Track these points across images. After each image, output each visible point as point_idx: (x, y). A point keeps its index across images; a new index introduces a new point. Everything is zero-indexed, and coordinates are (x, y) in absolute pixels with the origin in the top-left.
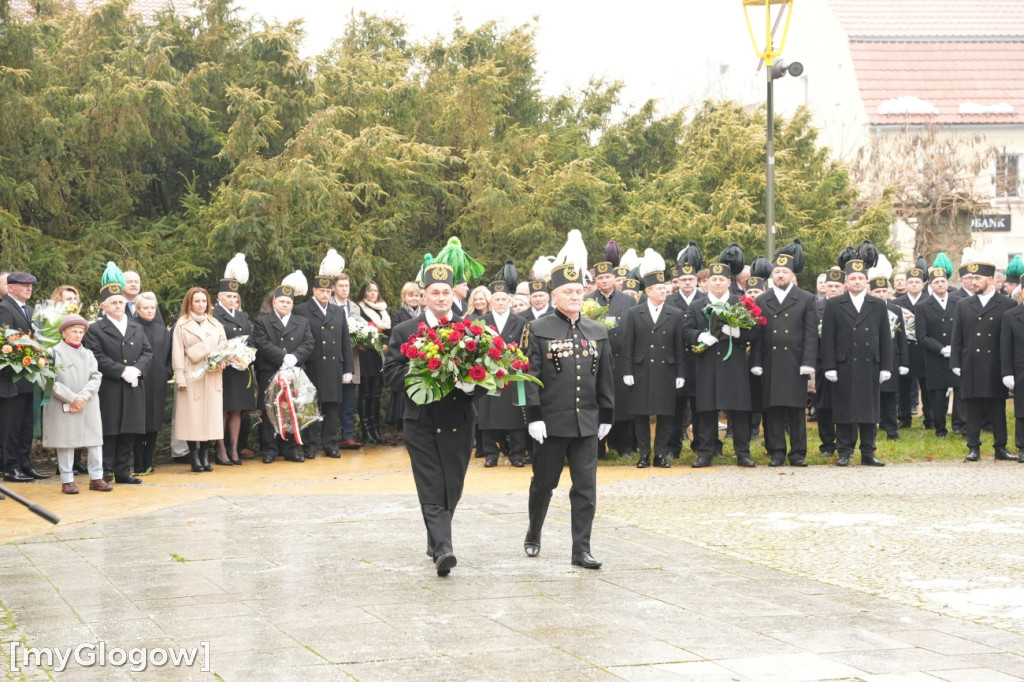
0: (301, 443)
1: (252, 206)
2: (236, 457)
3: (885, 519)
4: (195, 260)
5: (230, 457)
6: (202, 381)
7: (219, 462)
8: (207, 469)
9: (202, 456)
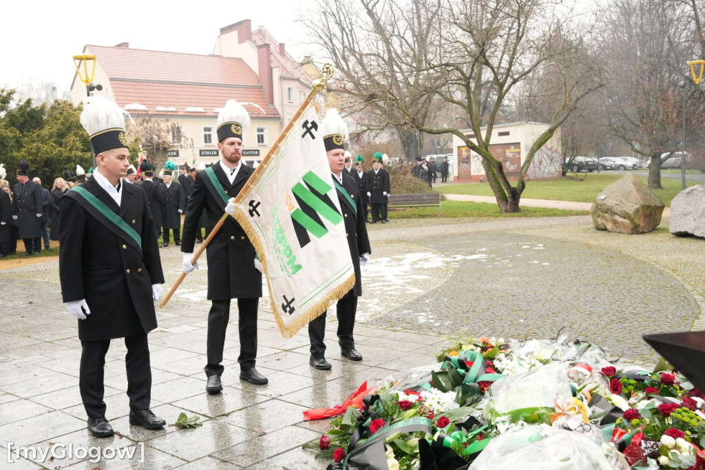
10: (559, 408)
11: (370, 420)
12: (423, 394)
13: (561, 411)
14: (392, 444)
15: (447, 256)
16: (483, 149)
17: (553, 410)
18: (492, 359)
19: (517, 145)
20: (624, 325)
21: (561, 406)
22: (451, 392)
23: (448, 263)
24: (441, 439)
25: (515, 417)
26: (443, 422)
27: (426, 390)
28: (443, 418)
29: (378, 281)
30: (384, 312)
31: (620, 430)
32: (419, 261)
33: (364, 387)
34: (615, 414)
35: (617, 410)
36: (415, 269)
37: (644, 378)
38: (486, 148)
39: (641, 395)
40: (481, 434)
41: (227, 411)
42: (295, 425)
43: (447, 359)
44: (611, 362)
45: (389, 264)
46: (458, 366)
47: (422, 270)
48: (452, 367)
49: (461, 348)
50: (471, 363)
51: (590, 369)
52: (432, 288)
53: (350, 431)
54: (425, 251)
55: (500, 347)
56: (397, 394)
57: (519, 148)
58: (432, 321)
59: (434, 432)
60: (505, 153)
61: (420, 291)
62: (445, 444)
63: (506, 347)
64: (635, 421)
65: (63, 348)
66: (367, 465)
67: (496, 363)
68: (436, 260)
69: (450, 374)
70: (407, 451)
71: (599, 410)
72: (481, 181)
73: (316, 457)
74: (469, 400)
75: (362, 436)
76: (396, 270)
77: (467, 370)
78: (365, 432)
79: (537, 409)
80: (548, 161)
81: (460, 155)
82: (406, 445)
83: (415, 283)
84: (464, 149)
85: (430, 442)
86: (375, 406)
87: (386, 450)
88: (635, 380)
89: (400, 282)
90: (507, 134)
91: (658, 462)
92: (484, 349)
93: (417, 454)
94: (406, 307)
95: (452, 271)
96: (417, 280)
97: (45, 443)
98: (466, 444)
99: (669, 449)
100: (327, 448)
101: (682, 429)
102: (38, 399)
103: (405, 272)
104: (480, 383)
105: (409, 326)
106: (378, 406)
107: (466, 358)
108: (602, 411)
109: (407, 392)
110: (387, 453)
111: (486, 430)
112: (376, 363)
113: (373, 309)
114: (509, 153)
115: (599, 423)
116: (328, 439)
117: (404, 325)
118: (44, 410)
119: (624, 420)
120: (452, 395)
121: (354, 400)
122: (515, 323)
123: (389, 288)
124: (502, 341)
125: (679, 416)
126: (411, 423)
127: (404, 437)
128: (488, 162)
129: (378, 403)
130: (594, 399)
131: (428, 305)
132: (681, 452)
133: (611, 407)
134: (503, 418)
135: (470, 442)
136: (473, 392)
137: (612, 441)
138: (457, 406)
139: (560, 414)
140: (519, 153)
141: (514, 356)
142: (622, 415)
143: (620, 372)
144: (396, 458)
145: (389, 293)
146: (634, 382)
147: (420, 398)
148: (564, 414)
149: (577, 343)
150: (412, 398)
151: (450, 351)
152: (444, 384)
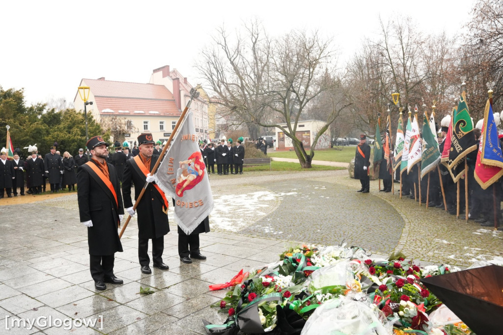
10: (348, 287)
11: (248, 293)
12: (275, 278)
13: (349, 288)
14: (261, 307)
15: (277, 193)
16: (292, 135)
17: (345, 288)
18: (310, 257)
19: (308, 132)
20: (370, 232)
21: (349, 285)
22: (289, 276)
23: (277, 197)
24: (288, 305)
25: (324, 291)
26: (287, 294)
27: (276, 275)
28: (287, 291)
29: (242, 208)
30: (246, 226)
31: (378, 296)
32: (262, 196)
33: (241, 273)
34: (374, 287)
35: (375, 284)
36: (260, 201)
37: (385, 265)
38: (294, 135)
39: (385, 274)
40: (308, 301)
41: (167, 286)
42: (205, 293)
43: (286, 258)
44: (368, 256)
45: (247, 198)
46: (292, 261)
47: (264, 202)
48: (289, 262)
49: (293, 251)
50: (300, 260)
51: (360, 262)
52: (271, 212)
53: (237, 299)
54: (264, 190)
55: (313, 250)
56: (261, 278)
57: (309, 133)
58: (272, 231)
59: (283, 300)
60: (302, 135)
61: (264, 214)
62: (290, 308)
63: (316, 250)
64: (385, 292)
65: (75, 247)
66: (250, 319)
67: (312, 260)
68: (271, 196)
69: (288, 266)
70: (270, 311)
71: (366, 285)
72: (290, 150)
73: (218, 312)
74: (299, 281)
75: (244, 302)
76: (251, 201)
77: (298, 264)
78: (245, 300)
79: (336, 286)
80: (324, 140)
81: (279, 136)
82: (269, 308)
83: (261, 209)
84: (281, 134)
85: (282, 307)
86: (250, 285)
87: (259, 311)
88: (381, 266)
89: (253, 208)
90: (303, 126)
91: (398, 314)
92: (305, 252)
93: (275, 312)
94: (258, 223)
95: (280, 202)
96: (262, 208)
97: (72, 304)
98: (301, 307)
99: (404, 308)
100: (225, 307)
101: (408, 295)
102: (65, 278)
103: (255, 203)
104: (304, 271)
105: (260, 234)
106: (252, 286)
107: (296, 258)
108: (367, 285)
109: (266, 276)
110: (259, 312)
111: (311, 299)
112: (245, 256)
113: (240, 225)
114: (304, 136)
115: (367, 292)
116: (224, 303)
117: (257, 234)
118: (69, 285)
119: (380, 291)
120: (290, 278)
121: (236, 279)
122: (316, 232)
123: (248, 212)
124: (313, 246)
125: (406, 288)
126: (271, 296)
127: (267, 303)
128: (295, 141)
129: (252, 284)
130: (363, 278)
131: (269, 222)
132: (410, 309)
133: (372, 283)
134: (318, 291)
135: (303, 306)
136: (301, 276)
137: (374, 303)
138: (294, 284)
139: (349, 290)
140: (309, 136)
141: (321, 256)
142: (378, 287)
143: (373, 261)
144: (264, 315)
145: (248, 215)
146: (381, 267)
147: (273, 279)
148: (351, 290)
149: (352, 247)
150: (269, 280)
151: (287, 252)
152: (284, 271)
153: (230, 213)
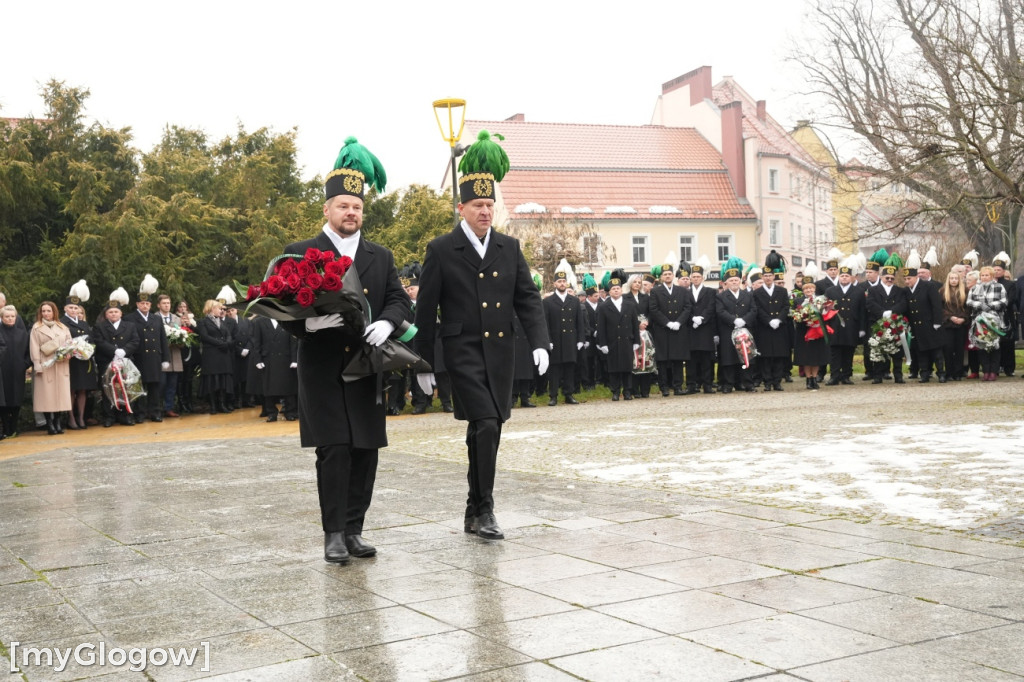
0: (131, 411)
1: (90, 245)
2: (82, 424)
3: (545, 433)
4: (49, 285)
5: (78, 423)
6: (53, 367)
7: (70, 428)
8: (60, 432)
9: (58, 423)
29: (973, 460)
30: (1007, 514)
76: (1008, 444)
123: (1003, 472)
145: (1006, 480)
153: (926, 472)
